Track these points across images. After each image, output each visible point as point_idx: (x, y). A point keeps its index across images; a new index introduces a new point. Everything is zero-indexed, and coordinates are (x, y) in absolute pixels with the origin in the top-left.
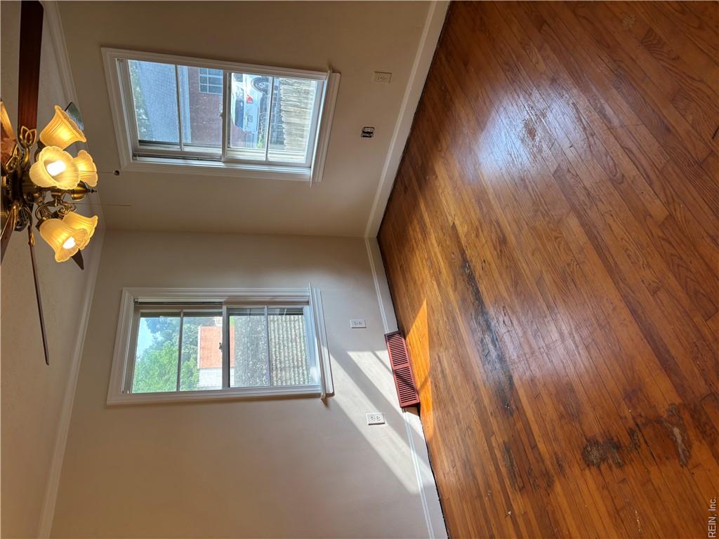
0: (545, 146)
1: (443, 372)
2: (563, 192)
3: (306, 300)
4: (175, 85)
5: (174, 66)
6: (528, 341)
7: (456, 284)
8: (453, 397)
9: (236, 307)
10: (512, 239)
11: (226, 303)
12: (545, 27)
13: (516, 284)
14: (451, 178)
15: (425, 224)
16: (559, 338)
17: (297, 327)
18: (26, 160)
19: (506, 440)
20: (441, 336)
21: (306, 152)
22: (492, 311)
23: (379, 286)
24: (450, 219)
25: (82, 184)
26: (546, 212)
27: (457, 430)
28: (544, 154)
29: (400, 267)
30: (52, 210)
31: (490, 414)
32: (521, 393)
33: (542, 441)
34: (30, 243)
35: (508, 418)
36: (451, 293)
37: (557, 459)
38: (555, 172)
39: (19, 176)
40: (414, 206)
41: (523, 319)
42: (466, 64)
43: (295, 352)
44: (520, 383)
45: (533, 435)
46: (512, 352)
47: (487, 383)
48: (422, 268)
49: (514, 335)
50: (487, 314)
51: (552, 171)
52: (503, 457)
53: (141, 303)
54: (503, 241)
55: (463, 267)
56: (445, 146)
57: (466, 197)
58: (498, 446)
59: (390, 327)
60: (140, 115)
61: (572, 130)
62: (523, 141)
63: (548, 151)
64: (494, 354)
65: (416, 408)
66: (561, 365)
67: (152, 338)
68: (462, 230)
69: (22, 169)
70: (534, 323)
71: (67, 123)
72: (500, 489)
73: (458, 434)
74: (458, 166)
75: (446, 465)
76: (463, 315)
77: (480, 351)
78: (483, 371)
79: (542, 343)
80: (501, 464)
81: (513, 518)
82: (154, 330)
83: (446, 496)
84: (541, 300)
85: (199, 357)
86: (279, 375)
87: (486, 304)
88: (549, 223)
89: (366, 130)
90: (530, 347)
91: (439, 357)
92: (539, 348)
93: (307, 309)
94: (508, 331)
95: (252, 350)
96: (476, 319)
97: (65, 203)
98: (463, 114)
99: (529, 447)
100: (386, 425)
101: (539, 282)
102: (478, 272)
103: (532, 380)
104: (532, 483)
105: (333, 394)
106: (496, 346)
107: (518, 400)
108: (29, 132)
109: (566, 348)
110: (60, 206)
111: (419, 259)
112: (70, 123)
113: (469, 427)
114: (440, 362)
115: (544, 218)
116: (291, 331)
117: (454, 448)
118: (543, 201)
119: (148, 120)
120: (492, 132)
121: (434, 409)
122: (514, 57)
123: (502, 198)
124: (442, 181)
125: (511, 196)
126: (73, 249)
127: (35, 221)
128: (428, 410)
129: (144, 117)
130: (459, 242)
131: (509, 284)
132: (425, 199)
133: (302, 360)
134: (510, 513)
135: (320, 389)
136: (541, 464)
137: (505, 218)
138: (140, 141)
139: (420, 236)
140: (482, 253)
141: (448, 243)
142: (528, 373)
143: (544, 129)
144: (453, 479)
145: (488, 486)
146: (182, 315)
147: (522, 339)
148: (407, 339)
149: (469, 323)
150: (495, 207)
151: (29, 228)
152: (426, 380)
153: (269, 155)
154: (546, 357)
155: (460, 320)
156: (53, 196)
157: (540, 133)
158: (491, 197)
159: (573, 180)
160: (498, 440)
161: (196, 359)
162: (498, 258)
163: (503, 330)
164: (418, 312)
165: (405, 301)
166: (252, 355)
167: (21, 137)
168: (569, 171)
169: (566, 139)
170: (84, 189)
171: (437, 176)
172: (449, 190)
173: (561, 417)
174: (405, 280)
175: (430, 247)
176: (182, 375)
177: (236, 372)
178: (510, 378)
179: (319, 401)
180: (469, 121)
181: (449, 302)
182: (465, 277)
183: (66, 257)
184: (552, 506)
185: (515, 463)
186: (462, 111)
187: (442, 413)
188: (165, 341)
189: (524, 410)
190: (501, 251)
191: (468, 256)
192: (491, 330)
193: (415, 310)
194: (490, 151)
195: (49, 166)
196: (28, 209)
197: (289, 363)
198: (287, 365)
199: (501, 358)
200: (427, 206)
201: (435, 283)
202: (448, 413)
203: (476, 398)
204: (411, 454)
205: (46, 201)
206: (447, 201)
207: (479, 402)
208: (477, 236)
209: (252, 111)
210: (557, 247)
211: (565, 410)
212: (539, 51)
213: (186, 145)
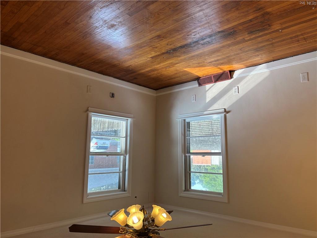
0: (119, 20)
1: (215, 61)
2: (139, 12)
3: (183, 121)
4: (96, 175)
5: (89, 175)
6: (203, 25)
7: (177, 56)
8: (227, 57)
9: (186, 150)
10: (158, 33)
11: (185, 154)
12: (68, 22)
13: (178, 31)
14: (131, 59)
15: (151, 70)
16: (202, 12)
17: (194, 124)
18: (132, 231)
19: (247, 33)
20: (200, 62)
21: (121, 121)
22: (189, 41)
23: (177, 89)
24: (149, 59)
25: (141, 210)
26: (146, 19)
27: (241, 55)
28: (122, 21)
29: (169, 80)
30: (151, 222)
31: (235, 41)
32: (226, 27)
33: (248, 17)
34: (164, 230)
35: (237, 33)
36: (181, 58)
37: (256, 10)
38: (130, 15)
39: (139, 234)
40: (142, 74)
41: (193, 27)
42: (83, 54)
43: (205, 124)
44: (221, 28)
45: (245, 22)
46: (208, 32)
47: (221, 42)
48: (170, 71)
49: (200, 31)
50: (190, 43)
51: (129, 17)
52: (254, 34)
53: (185, 189)
54: (159, 37)
55: (170, 53)
56: (118, 62)
57: (140, 53)
58: (250, 36)
59: (195, 84)
60: (104, 189)
61: (111, 9)
62: (116, 30)
63: (121, 19)
64: (208, 39)
65: (232, 72)
66: (214, 10)
67: (198, 184)
68: (153, 54)
69: (136, 232)
70: (195, 23)
71: (117, 216)
72: (269, 35)
73: (244, 54)
74: (126, 56)
75: (257, 59)
76: (191, 53)
77: (207, 45)
78: (216, 44)
79: (204, 19)
80: (257, 35)
81: (282, 29)
82: (195, 183)
83: (271, 58)
84: (185, 20)
85: (206, 165)
86: (215, 131)
87: (186, 43)
88: (151, 17)
89: (111, 96)
90: (206, 24)
91: (209, 63)
92: (206, 20)
93: (187, 120)
94: (198, 33)
95: (204, 142)
96: (193, 47)
97: (148, 217)
98: (104, 55)
99: (250, 23)
100: (238, 85)
101: (177, 21)
102: (172, 47)
103: (220, 23)
104: (267, 21)
105: (225, 109)
106: (205, 39)
107: (229, 29)
108: (121, 230)
109: (207, 8)
110: (150, 219)
111: (166, 72)
112: (117, 215)
113: (240, 49)
114: (212, 62)
115: (149, 20)
116: (196, 126)
117: (250, 56)
118: (142, 20)
119: (106, 185)
120: (112, 43)
121: (232, 65)
122: (81, 34)
123: (140, 38)
124: (132, 63)
125: (139, 34)
126: (166, 214)
127: (156, 228)
128: (233, 67)
129: (104, 187)
130: (159, 55)
131: (178, 34)
132: (140, 70)
133: (209, 121)
134: (280, 31)
135: (222, 115)
136: (258, 17)
137: (149, 36)
138: (119, 188)
139: (155, 72)
140: (164, 45)
141: (159, 60)
142: (217, 25)
143: (111, 21)
144: (264, 56)
145: (268, 40)
146: (190, 172)
147: (202, 27)
148: (200, 76)
149: (195, 50)
150: (144, 41)
151: (158, 230)
152: (219, 68)
153: (123, 136)
154: (210, 17)
155: (193, 54)
156: (146, 221)
157: (113, 23)
158: (140, 42)
159: (133, 8)
160: (247, 37)
161: (207, 166)
162: (166, 38)
163: (198, 36)
164: (189, 72)
165: (184, 78)
166: (206, 142)
167: (123, 233)
168: (129, 10)
169: (116, 11)
170: (142, 210)
171: (130, 65)
172: (136, 60)
173: (237, 9)
174: (175, 78)
175: (161, 67)
176: (214, 172)
177: (213, 149)
178: (219, 32)
179: (227, 115)
180: (107, 52)
181: (185, 59)
182: (174, 53)
183: (170, 217)
184: (277, 12)
185: (257, 29)
186: (103, 56)
187: (234, 61)
188: (199, 179)
189: (234, 26)
190: (163, 37)
191: (165, 51)
192: (198, 41)
193: (188, 73)
194: (120, 43)
195: (135, 222)
196: (151, 231)
197: (210, 127)
198: (211, 128)
199: (210, 36)
200: (143, 69)
201: (176, 65)
202: (234, 58)
203: (228, 47)
204: (252, 74)
205: (148, 224)
206: (141, 61)
207: (229, 46)
208: (156, 48)
209: (101, 143)
210: (162, 14)
211: (234, 8)
212: (78, 24)
213: (120, 170)
